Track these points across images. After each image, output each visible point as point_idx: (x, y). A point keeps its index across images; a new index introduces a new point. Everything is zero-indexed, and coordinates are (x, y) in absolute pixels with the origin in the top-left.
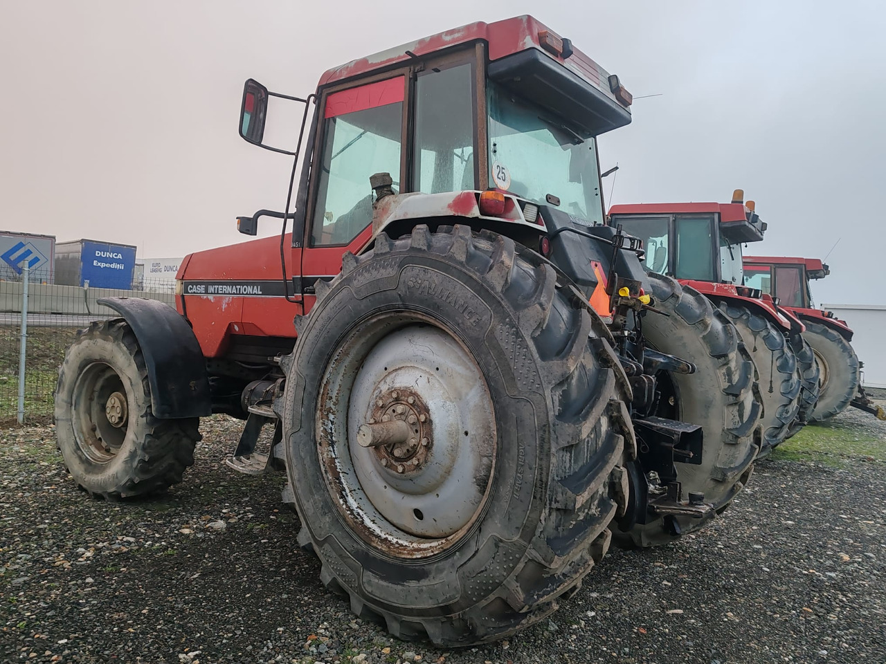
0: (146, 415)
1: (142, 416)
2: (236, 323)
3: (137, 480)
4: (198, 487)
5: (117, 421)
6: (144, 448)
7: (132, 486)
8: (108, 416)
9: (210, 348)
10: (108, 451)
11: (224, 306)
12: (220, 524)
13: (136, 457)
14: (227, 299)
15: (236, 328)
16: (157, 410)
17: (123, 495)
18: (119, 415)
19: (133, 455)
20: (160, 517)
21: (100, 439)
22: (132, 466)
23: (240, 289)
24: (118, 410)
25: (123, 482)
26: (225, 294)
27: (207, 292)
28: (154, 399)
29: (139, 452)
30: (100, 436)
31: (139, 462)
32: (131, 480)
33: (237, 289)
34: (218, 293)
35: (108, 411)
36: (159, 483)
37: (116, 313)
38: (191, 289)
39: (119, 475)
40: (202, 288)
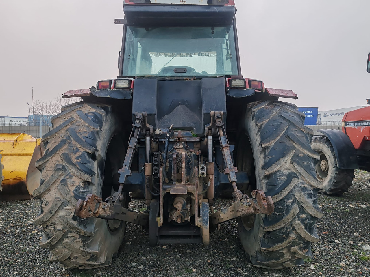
0: (335, 167)
1: (333, 168)
2: (367, 136)
3: (332, 188)
4: (354, 195)
5: (324, 169)
6: (335, 178)
7: (331, 190)
8: (321, 168)
9: (357, 145)
10: (321, 179)
11: (362, 130)
12: (364, 206)
13: (332, 181)
14: (363, 127)
15: (367, 138)
16: (339, 166)
17: (328, 193)
18: (325, 167)
19: (331, 180)
20: (341, 201)
21: (319, 175)
22: (330, 184)
23: (368, 123)
24: (325, 166)
25: (328, 189)
26: (362, 125)
27: (354, 125)
28: (338, 162)
29: (333, 179)
30: (319, 174)
31: (333, 183)
32: (330, 188)
33: (367, 123)
34: (359, 126)
35: (321, 166)
36: (340, 191)
37: (323, 134)
38: (348, 125)
39: (326, 186)
40: (352, 124)
